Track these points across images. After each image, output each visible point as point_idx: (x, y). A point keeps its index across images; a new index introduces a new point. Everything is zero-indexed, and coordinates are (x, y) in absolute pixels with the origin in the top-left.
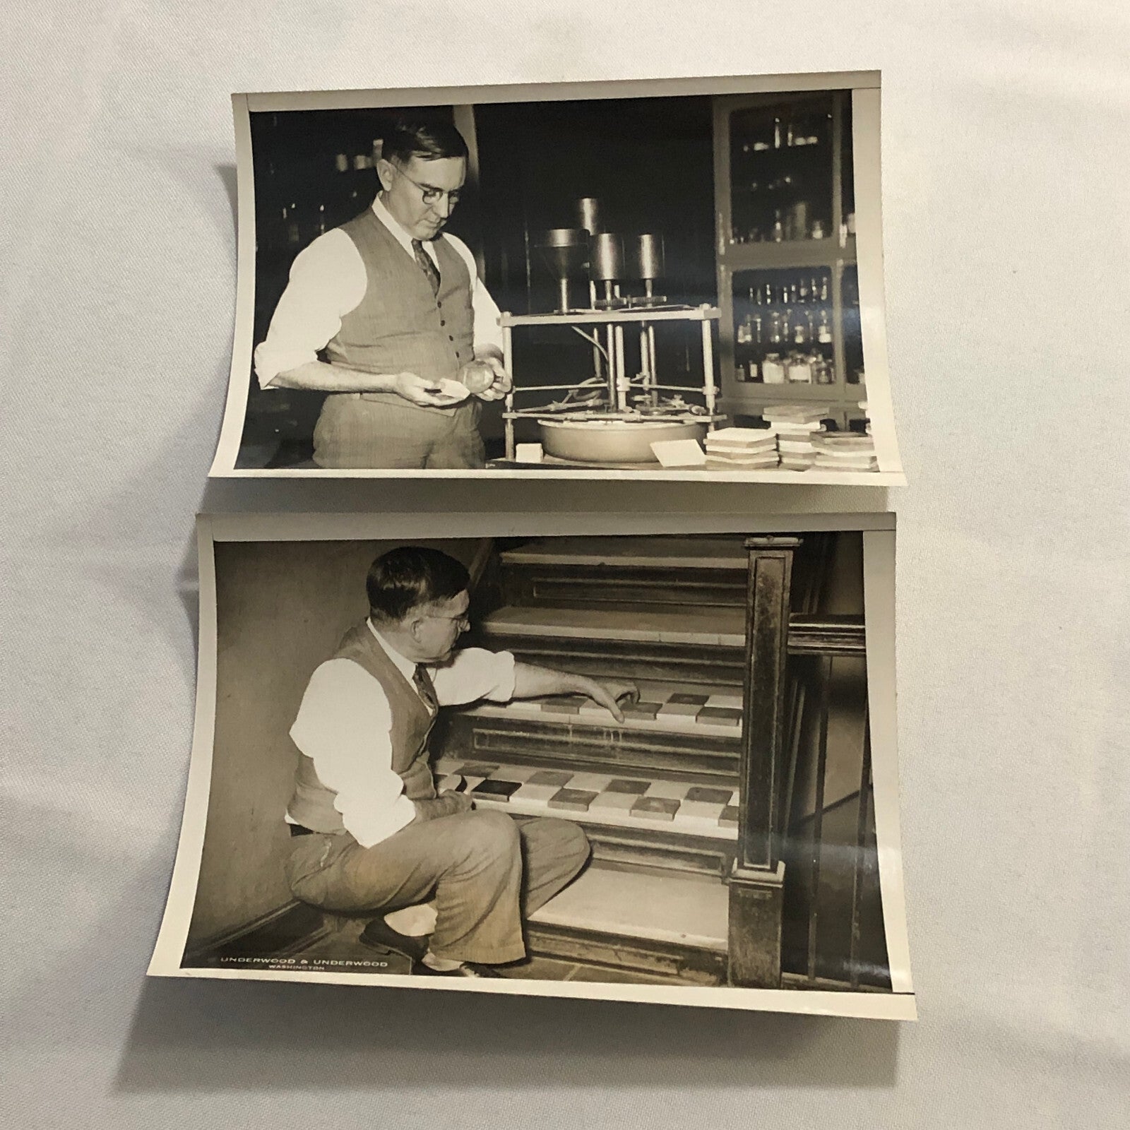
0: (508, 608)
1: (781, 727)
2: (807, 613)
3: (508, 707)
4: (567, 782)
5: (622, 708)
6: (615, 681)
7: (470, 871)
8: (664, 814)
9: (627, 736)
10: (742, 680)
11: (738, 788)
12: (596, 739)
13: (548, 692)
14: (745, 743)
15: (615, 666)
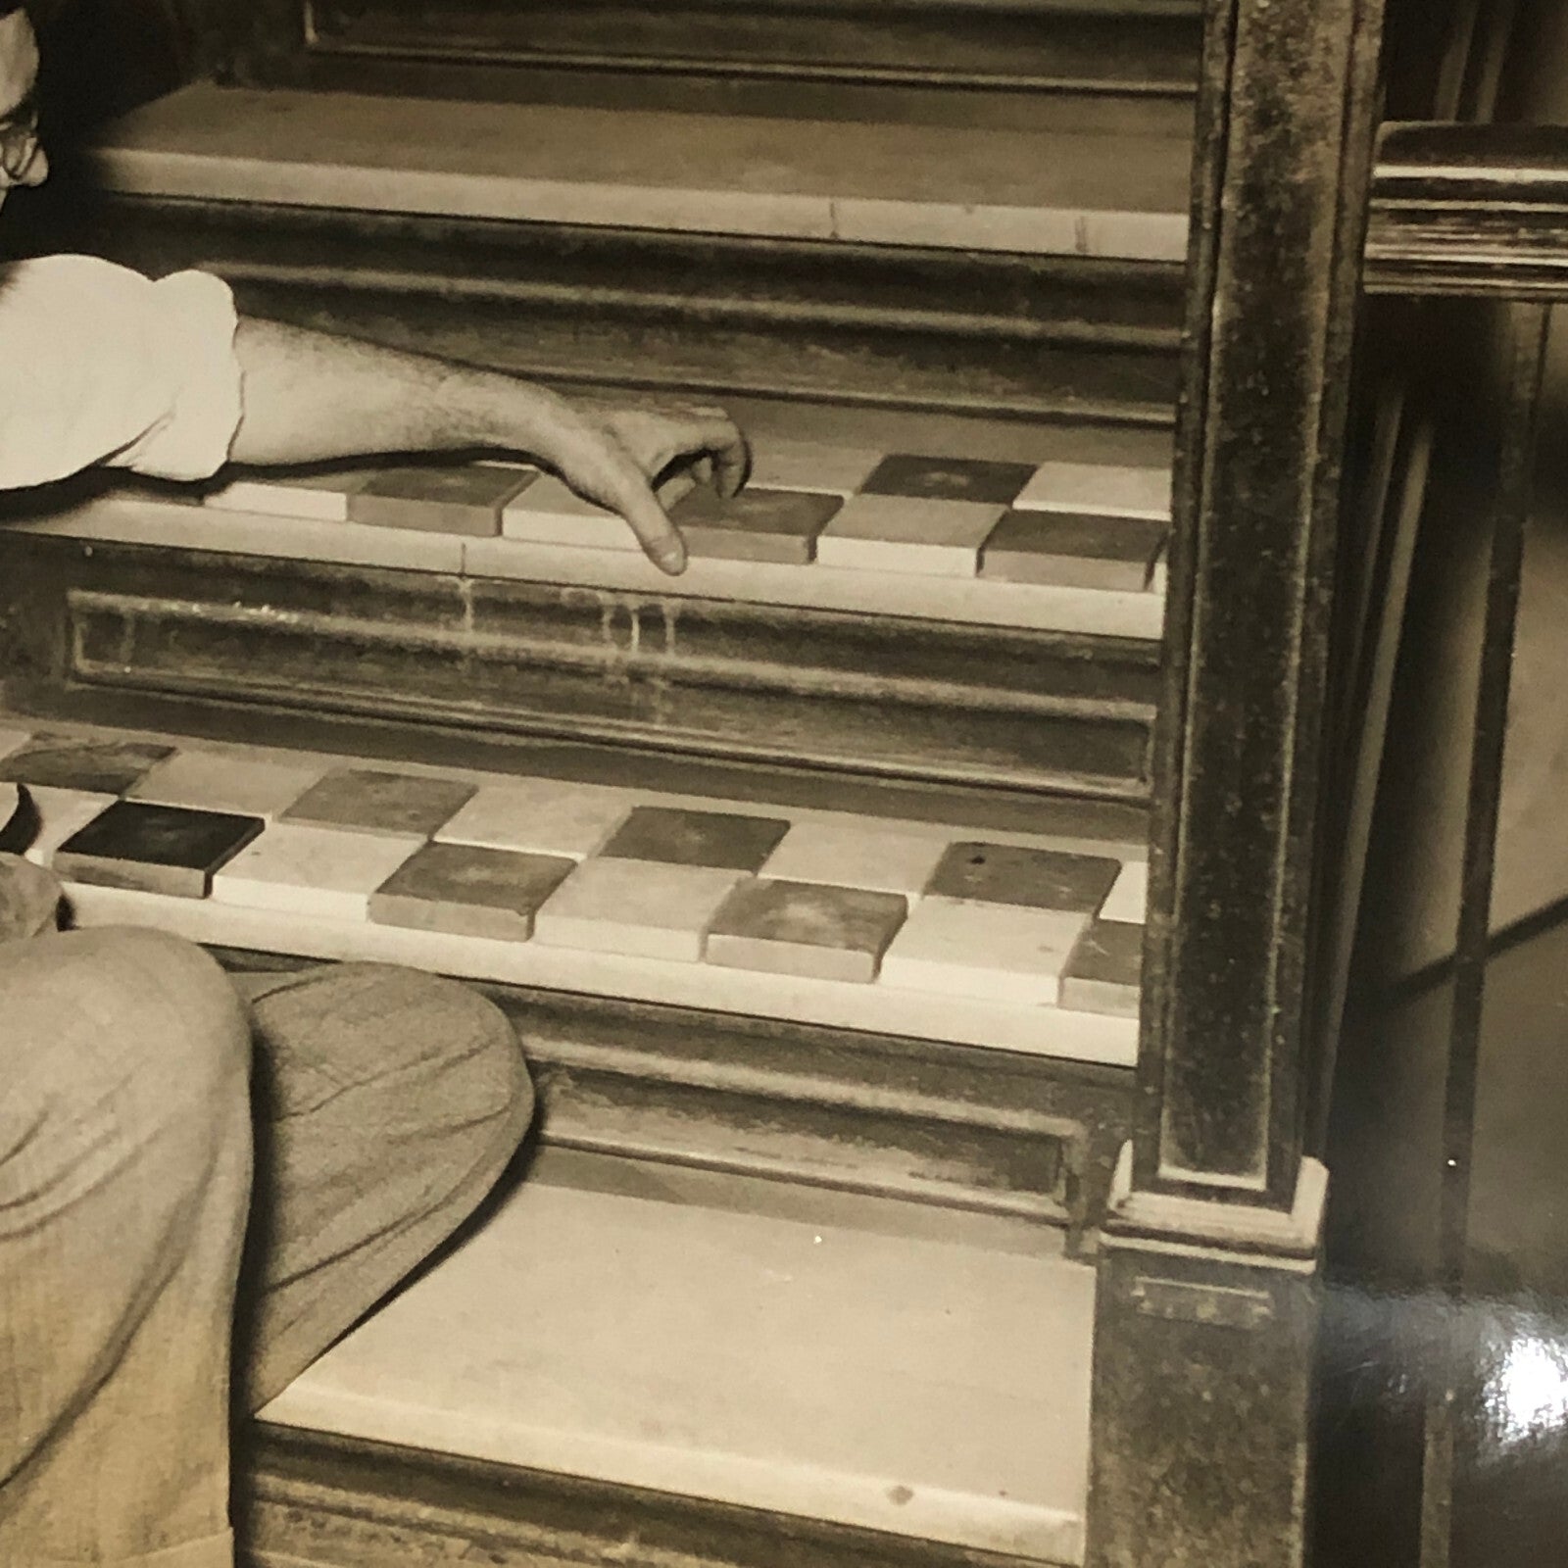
0: (199, 91)
1: (1325, 596)
2: (1451, 123)
3: (212, 501)
4: (449, 813)
5: (676, 515)
6: (647, 399)
7: (34, 1196)
8: (840, 954)
9: (695, 627)
10: (1173, 399)
11: (1144, 849)
12: (571, 638)
13: (381, 439)
14: (1177, 660)
15: (646, 339)
